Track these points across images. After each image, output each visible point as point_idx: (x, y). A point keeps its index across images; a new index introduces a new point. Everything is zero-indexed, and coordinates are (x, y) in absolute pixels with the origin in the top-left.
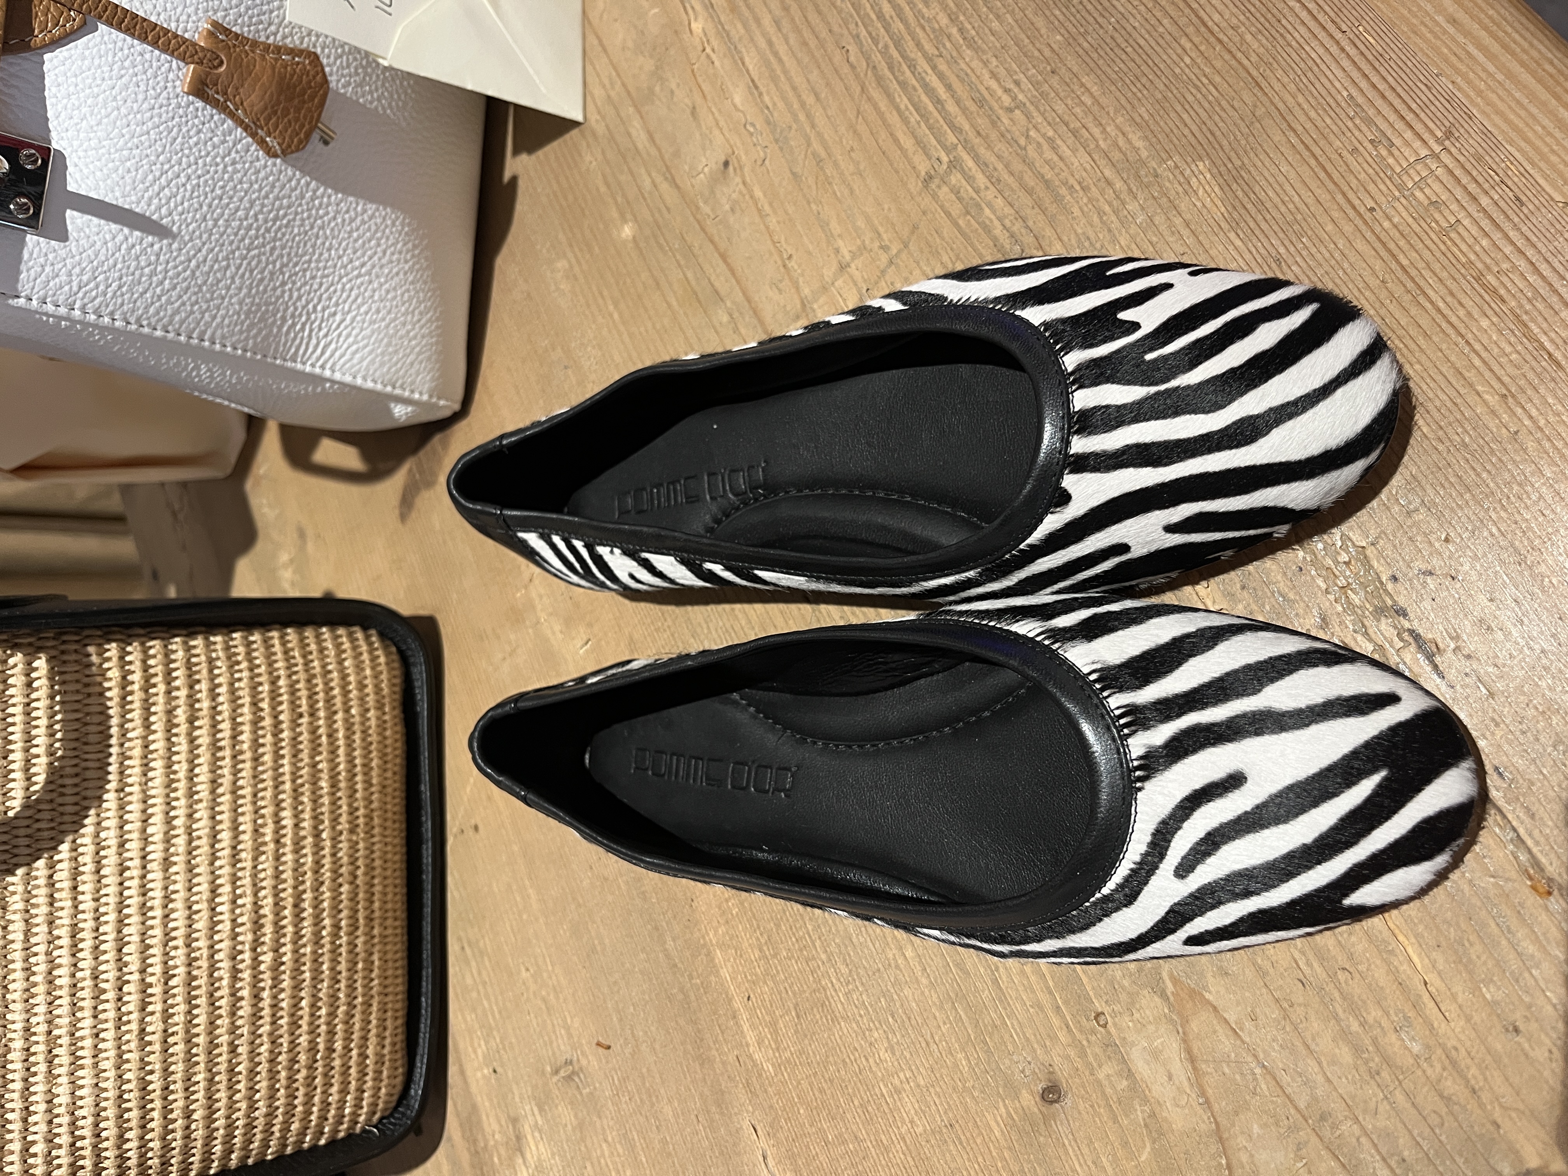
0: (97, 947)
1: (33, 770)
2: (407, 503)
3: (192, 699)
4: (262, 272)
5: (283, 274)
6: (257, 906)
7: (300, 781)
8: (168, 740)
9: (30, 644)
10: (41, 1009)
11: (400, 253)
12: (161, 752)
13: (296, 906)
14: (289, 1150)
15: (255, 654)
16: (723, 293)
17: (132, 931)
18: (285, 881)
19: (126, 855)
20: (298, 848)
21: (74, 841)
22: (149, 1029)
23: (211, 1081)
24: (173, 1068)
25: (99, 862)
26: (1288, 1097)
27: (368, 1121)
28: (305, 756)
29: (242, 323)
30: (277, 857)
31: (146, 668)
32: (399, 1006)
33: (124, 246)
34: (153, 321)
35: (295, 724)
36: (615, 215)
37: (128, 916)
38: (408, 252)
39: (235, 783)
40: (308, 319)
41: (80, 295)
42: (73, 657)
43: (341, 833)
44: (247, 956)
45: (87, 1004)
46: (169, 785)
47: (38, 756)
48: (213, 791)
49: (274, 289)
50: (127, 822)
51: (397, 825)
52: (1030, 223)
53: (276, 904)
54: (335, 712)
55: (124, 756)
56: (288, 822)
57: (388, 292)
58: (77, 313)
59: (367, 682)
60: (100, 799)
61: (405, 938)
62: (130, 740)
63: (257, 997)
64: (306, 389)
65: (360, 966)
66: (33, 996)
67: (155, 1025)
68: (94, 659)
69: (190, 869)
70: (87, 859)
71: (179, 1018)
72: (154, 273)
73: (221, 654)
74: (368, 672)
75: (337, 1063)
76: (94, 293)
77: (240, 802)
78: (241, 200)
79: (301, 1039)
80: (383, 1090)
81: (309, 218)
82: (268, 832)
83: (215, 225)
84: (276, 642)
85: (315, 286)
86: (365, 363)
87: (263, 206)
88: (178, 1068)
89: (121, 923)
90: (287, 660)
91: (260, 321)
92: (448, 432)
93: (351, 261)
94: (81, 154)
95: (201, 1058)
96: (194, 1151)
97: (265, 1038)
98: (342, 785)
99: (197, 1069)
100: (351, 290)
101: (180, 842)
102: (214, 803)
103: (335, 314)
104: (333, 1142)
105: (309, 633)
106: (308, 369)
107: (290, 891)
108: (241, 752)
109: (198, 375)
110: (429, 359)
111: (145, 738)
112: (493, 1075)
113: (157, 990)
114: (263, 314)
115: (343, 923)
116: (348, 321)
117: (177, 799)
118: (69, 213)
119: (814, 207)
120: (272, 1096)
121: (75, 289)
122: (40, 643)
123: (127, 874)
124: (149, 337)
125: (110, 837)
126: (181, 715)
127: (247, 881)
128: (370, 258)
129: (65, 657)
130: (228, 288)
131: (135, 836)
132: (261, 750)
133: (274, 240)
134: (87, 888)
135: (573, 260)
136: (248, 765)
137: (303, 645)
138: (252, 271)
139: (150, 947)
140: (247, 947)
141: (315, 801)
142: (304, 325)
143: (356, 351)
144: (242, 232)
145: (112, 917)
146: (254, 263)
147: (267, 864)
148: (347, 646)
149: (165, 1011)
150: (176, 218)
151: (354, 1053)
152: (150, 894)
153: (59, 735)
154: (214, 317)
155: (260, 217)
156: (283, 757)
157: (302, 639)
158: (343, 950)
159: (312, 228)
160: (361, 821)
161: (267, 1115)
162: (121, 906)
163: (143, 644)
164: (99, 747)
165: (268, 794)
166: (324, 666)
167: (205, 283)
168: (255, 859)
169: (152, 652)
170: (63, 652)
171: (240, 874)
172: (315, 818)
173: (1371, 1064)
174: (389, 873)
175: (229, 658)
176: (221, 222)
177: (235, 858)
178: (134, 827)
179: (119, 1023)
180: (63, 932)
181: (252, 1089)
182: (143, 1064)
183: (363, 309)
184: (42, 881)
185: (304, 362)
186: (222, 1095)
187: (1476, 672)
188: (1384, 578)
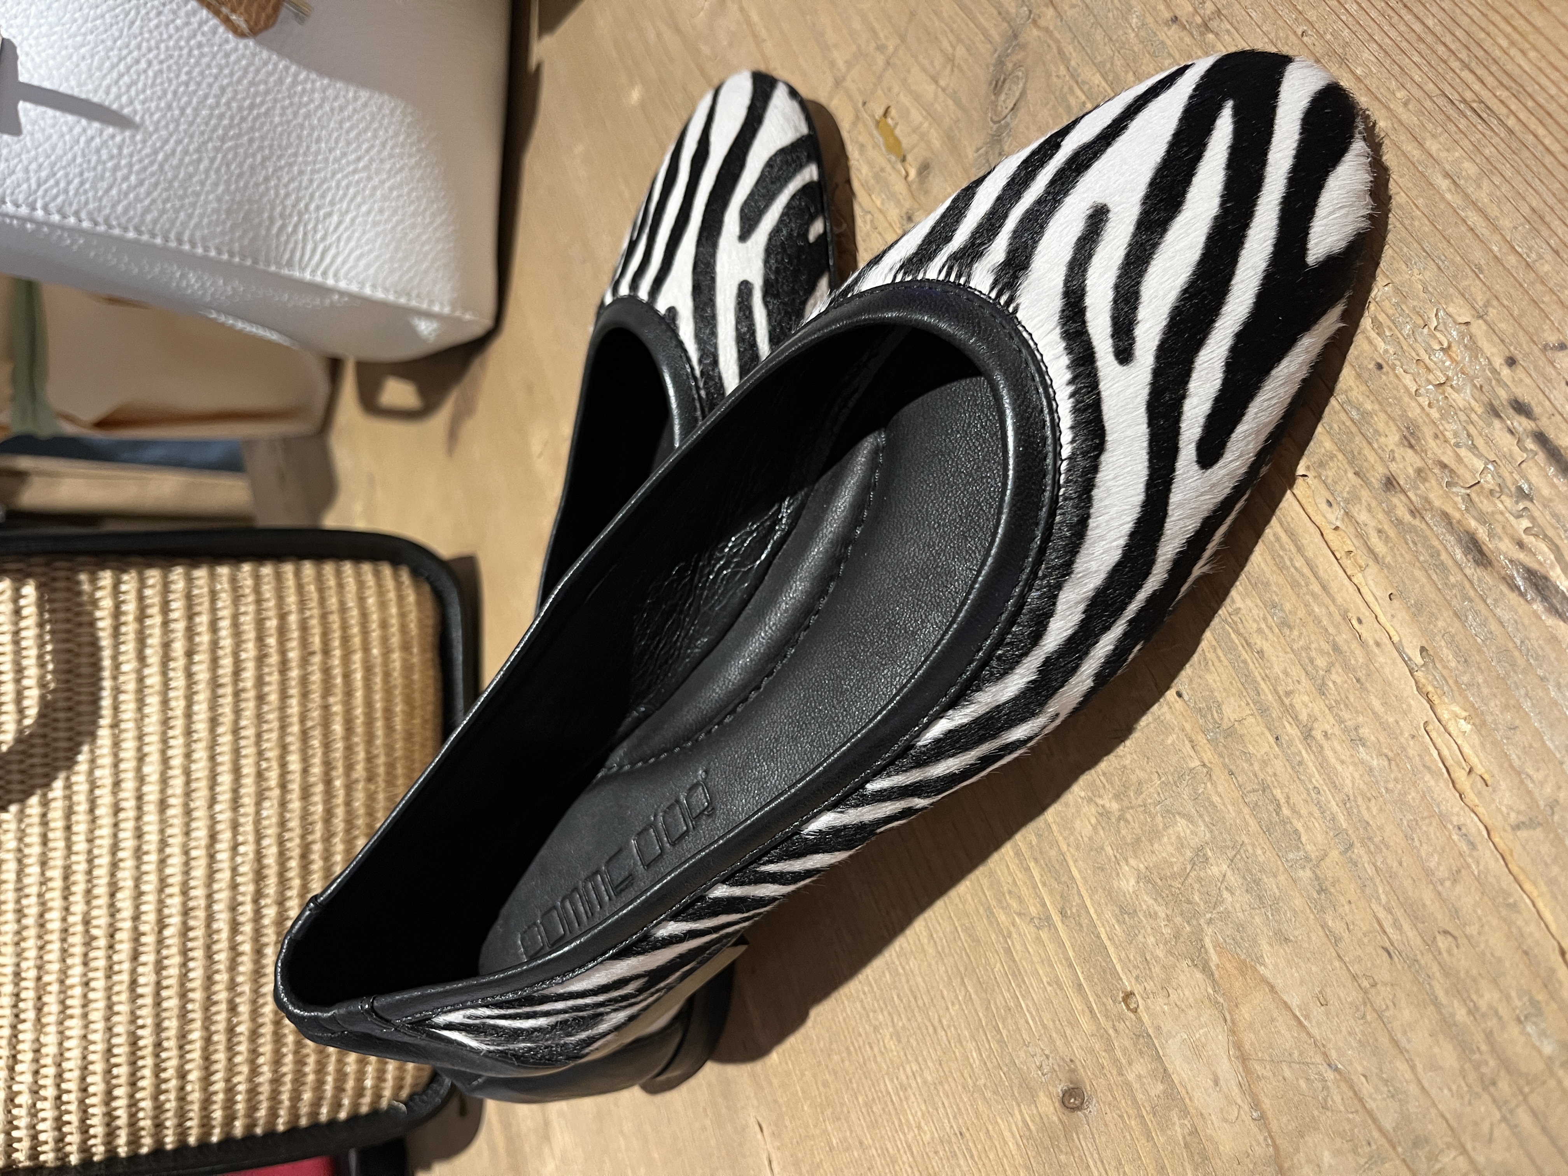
0: (89, 891)
1: (24, 703)
2: (453, 434)
3: (190, 632)
4: (241, 165)
6: (259, 856)
7: (309, 723)
8: (164, 674)
10: (32, 953)
11: (404, 146)
12: (157, 687)
14: (303, 1122)
15: (264, 588)
17: (126, 876)
18: (291, 830)
19: (121, 795)
20: (306, 794)
22: (140, 981)
23: (208, 1040)
24: (165, 1024)
25: (93, 802)
26: (1369, 1113)
27: (395, 1096)
28: (316, 696)
29: (224, 222)
30: (283, 804)
31: (141, 598)
33: (83, 139)
34: (123, 220)
35: (305, 661)
36: (624, 79)
37: (122, 859)
38: (412, 144)
39: (236, 722)
40: (301, 220)
41: (40, 193)
42: (63, 584)
43: (357, 781)
44: (248, 908)
45: (78, 950)
46: (166, 723)
47: (29, 688)
48: (212, 731)
50: (122, 760)
53: (281, 854)
54: (353, 653)
55: (117, 691)
56: (295, 767)
57: (391, 190)
58: (40, 213)
59: (392, 621)
60: (93, 736)
62: (124, 673)
64: (310, 301)
66: (24, 939)
67: (147, 976)
68: (86, 587)
69: (188, 812)
70: (81, 798)
71: (173, 971)
72: (116, 168)
73: (226, 586)
74: (394, 611)
76: (55, 191)
77: (242, 743)
78: (210, 86)
81: (291, 104)
82: (273, 777)
83: (183, 114)
84: (290, 576)
85: (305, 183)
86: (372, 271)
87: (236, 92)
88: (172, 1024)
89: (115, 866)
90: (300, 595)
91: (244, 221)
93: (344, 155)
94: (32, 42)
95: (197, 1015)
96: (191, 1114)
98: (359, 730)
99: (192, 1026)
100: (348, 187)
101: (177, 784)
102: (213, 744)
103: (331, 214)
104: (355, 1117)
105: (328, 567)
106: (309, 277)
107: (297, 840)
109: (189, 286)
110: (446, 267)
111: (139, 671)
113: (150, 939)
114: (248, 214)
116: (347, 223)
117: (174, 737)
118: (22, 106)
120: (277, 1061)
121: (34, 186)
122: (29, 569)
123: (121, 815)
124: (120, 240)
125: (104, 775)
126: (179, 648)
127: (249, 828)
128: (366, 151)
129: (56, 585)
130: (202, 183)
131: (130, 775)
132: (266, 689)
133: (252, 129)
134: (81, 827)
136: (251, 704)
137: (319, 579)
138: (228, 166)
139: (143, 893)
140: (248, 898)
141: (327, 746)
142: (296, 227)
143: (361, 256)
144: (213, 122)
145: (106, 860)
146: (230, 156)
147: (270, 810)
148: (371, 583)
149: (158, 962)
150: (139, 107)
152: (146, 837)
153: (50, 667)
154: (190, 216)
155: (234, 105)
157: (320, 574)
159: (295, 117)
160: (381, 769)
161: (273, 1081)
162: (115, 848)
163: (140, 573)
164: (92, 680)
165: (274, 735)
166: (342, 604)
167: (176, 177)
168: (258, 804)
169: (149, 582)
170: (53, 579)
171: (241, 820)
172: (326, 763)
173: (1484, 1069)
175: (234, 591)
176: (189, 111)
177: (236, 803)
178: (128, 765)
179: (110, 972)
180: (55, 873)
181: (254, 1053)
182: (134, 1018)
183: (364, 209)
184: (36, 820)
185: (303, 269)
186: (221, 1056)
188: (1498, 362)
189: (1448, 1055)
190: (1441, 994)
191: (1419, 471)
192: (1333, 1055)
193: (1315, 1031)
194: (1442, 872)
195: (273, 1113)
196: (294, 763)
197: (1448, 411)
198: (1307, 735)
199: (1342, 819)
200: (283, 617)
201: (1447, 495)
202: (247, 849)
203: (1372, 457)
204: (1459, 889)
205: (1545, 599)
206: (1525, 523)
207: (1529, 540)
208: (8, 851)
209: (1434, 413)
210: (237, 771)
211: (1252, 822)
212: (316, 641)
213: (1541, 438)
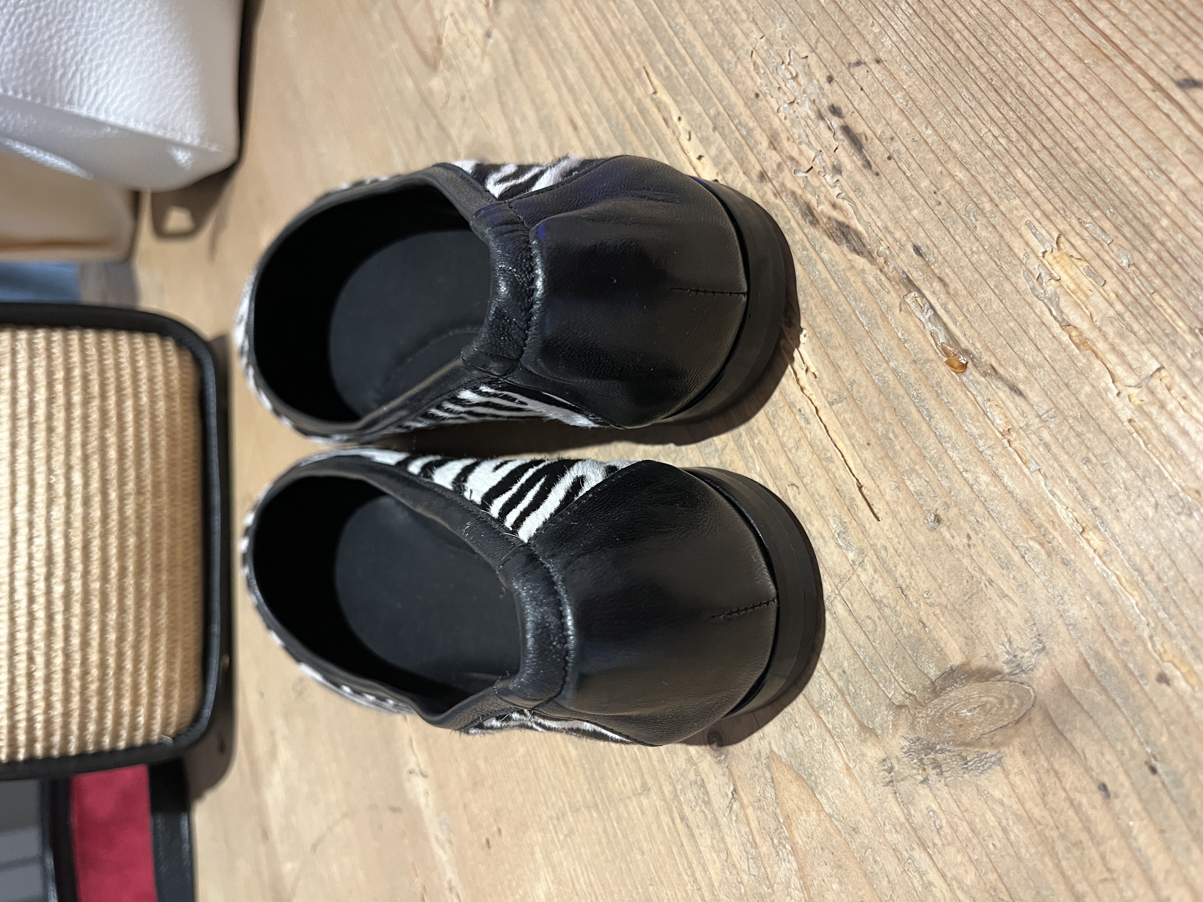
2: (213, 245)
4: (30, 26)
11: (157, 15)
13: (84, 549)
14: (91, 748)
15: (54, 350)
18: (75, 529)
23: (12, 682)
27: (164, 732)
29: (18, 69)
30: (68, 509)
38: (164, 14)
39: (31, 447)
40: (77, 69)
44: (41, 584)
53: (67, 546)
54: (125, 401)
56: (78, 483)
57: (149, 47)
73: (24, 348)
75: (127, 678)
77: (35, 463)
79: (92, 656)
91: (34, 68)
100: (114, 45)
102: (13, 462)
104: (131, 747)
105: (107, 336)
106: (85, 113)
107: (79, 536)
108: (37, 424)
110: (195, 107)
116: (114, 72)
120: (67, 700)
127: (42, 526)
132: (54, 424)
136: (42, 435)
140: (41, 577)
143: (126, 97)
146: (21, 19)
148: (142, 350)
161: (64, 714)
171: (35, 520)
175: (30, 351)
185: (80, 106)
187: (899, 152)
188: (823, 80)
191: (779, 165)
194: (791, 443)
195: (66, 740)
196: (77, 478)
197: (795, 120)
200: (68, 370)
201: (794, 179)
202: (40, 541)
203: (753, 160)
204: (800, 453)
205: (848, 240)
207: (839, 201)
209: (788, 123)
212: (95, 389)
213: (846, 130)
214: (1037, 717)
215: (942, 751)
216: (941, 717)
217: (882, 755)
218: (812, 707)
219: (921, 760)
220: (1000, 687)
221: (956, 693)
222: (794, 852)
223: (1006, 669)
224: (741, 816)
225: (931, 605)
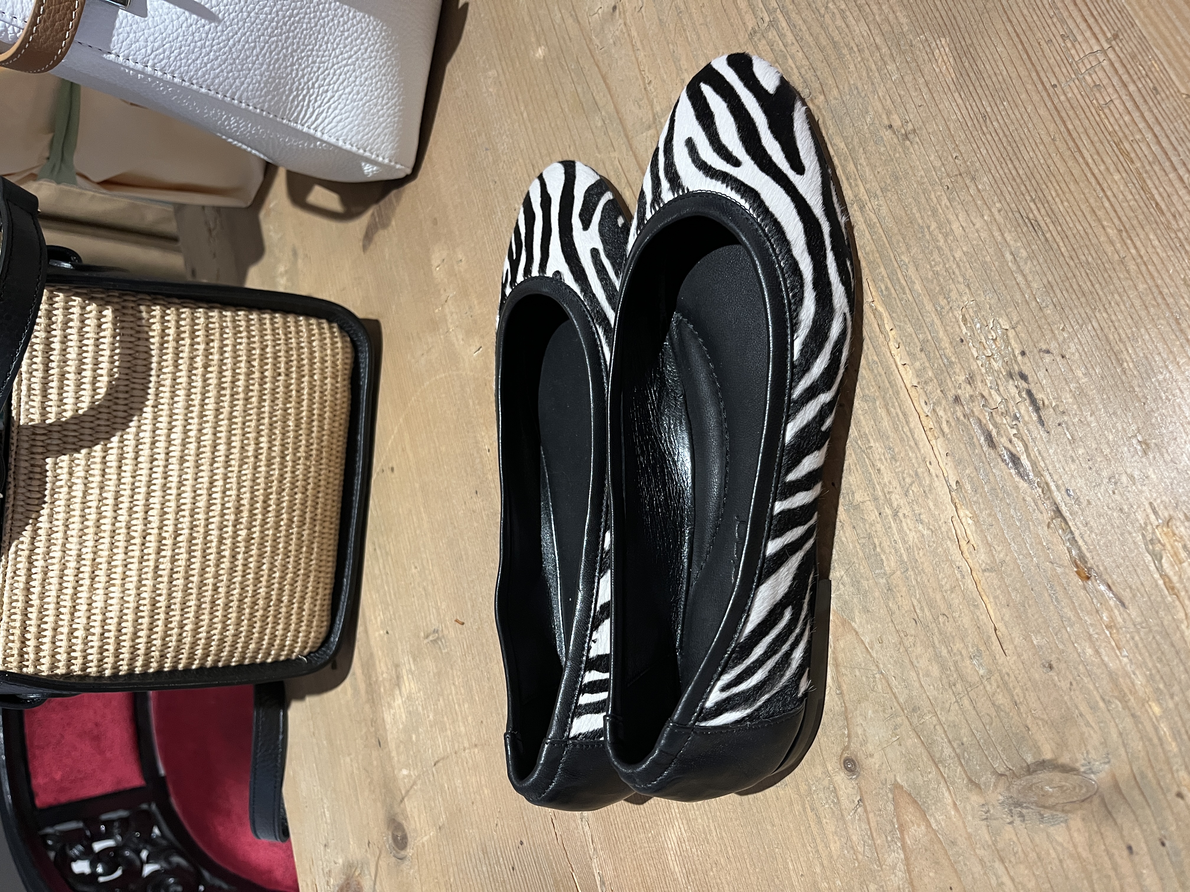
0: (131, 508)
1: (98, 385)
2: (368, 237)
3: (207, 353)
4: (278, 54)
5: (293, 57)
6: (239, 498)
7: (275, 419)
8: (189, 377)
9: (102, 299)
10: (90, 544)
11: (377, 51)
12: (184, 385)
13: (265, 502)
14: (247, 662)
15: (252, 328)
16: (601, 104)
17: (156, 500)
18: (259, 484)
19: (155, 450)
20: (269, 464)
21: (122, 436)
22: (161, 567)
23: (199, 607)
24: (174, 594)
25: (137, 452)
26: (894, 694)
27: (301, 652)
28: (280, 402)
29: (262, 90)
30: (255, 468)
31: (178, 326)
32: (328, 581)
33: (185, 25)
34: (201, 80)
35: (275, 380)
36: (533, 40)
37: (154, 491)
38: (383, 51)
39: (231, 413)
40: (308, 92)
41: (152, 56)
42: (130, 312)
43: (299, 458)
44: (230, 529)
45: (121, 544)
46: (188, 407)
47: (102, 376)
48: (216, 417)
49: (286, 68)
50: (158, 428)
51: (338, 460)
52: (819, 73)
53: (252, 499)
54: (303, 376)
55: (159, 384)
56: (264, 445)
57: (366, 80)
58: (149, 69)
59: (327, 358)
60: (141, 410)
61: (337, 537)
62: (164, 373)
63: (234, 557)
64: (303, 144)
65: (304, 549)
66: (85, 534)
67: (165, 565)
68: (144, 315)
69: (197, 466)
70: (129, 450)
71: (182, 563)
72: (203, 46)
73: (229, 324)
74: (329, 352)
75: (283, 610)
76: (161, 56)
77: (234, 426)
79: (261, 590)
80: (312, 634)
81: (314, 18)
82: (251, 449)
83: (248, 16)
84: (267, 322)
85: (315, 69)
86: (345, 131)
88: (178, 595)
89: (149, 495)
90: (273, 335)
91: (274, 90)
92: (401, 189)
93: (342, 53)
95: (194, 591)
96: (183, 651)
97: (237, 585)
98: (303, 426)
99: (190, 597)
100: (340, 74)
101: (192, 447)
102: (217, 424)
103: (327, 91)
104: (276, 662)
105: (291, 319)
106: (305, 129)
107: (262, 491)
108: (237, 393)
109: (229, 125)
110: (392, 132)
111: (174, 373)
112: (386, 636)
113: (169, 542)
114: (277, 85)
115: (295, 519)
116: (336, 98)
117: (192, 418)
119: (671, 46)
120: (238, 624)
121: (149, 52)
122: (109, 299)
123: (155, 463)
124: (197, 92)
125: (146, 436)
126: (199, 362)
127: (234, 480)
128: (356, 53)
129: (125, 311)
130: (254, 64)
131: (163, 438)
132: (251, 394)
133: (289, 31)
134: (128, 468)
135: (500, 71)
136: (241, 402)
137: (286, 327)
138: (271, 53)
139: (166, 513)
140: (230, 523)
141: (284, 434)
142: (305, 96)
143: (340, 121)
144: (266, 23)
145: (143, 490)
146: (273, 47)
147: (248, 471)
148: (316, 331)
149: (173, 556)
150: (222, 8)
151: (295, 606)
152: (170, 479)
153: (117, 364)
154: (243, 83)
155: (280, 13)
156: (265, 400)
157: (285, 323)
158: (294, 537)
159: (316, 25)
160: (314, 452)
161: (234, 635)
162: (150, 483)
163: (177, 310)
164: (143, 375)
165: (253, 424)
166: (298, 343)
167: (238, 57)
168: (240, 466)
169: (183, 316)
170: (124, 307)
171: (229, 475)
172: (283, 445)
173: (951, 679)
174: (330, 491)
175: (234, 328)
176: (252, 14)
177: (227, 464)
178: (162, 432)
179: (142, 560)
180: (110, 495)
181: (226, 616)
182: (155, 589)
183: (348, 90)
184: (98, 460)
185: (303, 124)
186: (206, 617)
187: (1066, 423)
188: (1017, 352)
189: (935, 671)
190: (937, 643)
191: (971, 396)
192: (881, 666)
193: (874, 655)
194: (948, 587)
195: (231, 655)
196: (264, 442)
197: (990, 370)
198: (895, 514)
199: (905, 557)
200: (263, 348)
201: (981, 411)
202: (232, 493)
203: (950, 384)
204: (953, 595)
205: (1016, 468)
206: (1015, 431)
207: (1014, 439)
208: (78, 478)
209: (983, 371)
210: (229, 443)
211: (861, 554)
212: (282, 366)
213: (1029, 393)
214: (1096, 800)
215: (1027, 808)
216: (1030, 788)
217: (983, 802)
218: (933, 760)
219: (1011, 810)
220: (1074, 779)
221: (1043, 776)
222: (904, 847)
223: (1082, 769)
224: (864, 817)
225: (1035, 718)
